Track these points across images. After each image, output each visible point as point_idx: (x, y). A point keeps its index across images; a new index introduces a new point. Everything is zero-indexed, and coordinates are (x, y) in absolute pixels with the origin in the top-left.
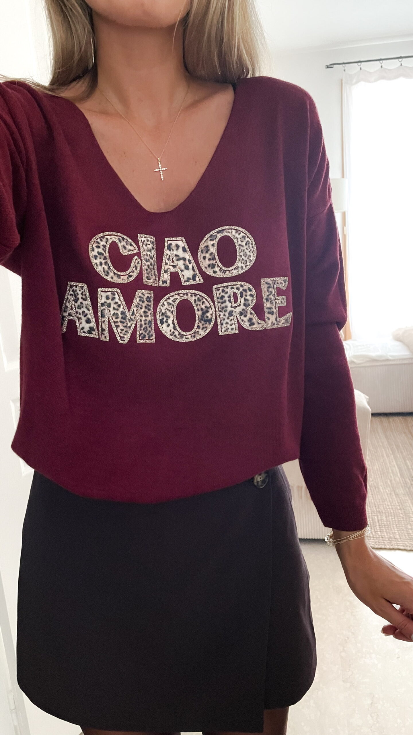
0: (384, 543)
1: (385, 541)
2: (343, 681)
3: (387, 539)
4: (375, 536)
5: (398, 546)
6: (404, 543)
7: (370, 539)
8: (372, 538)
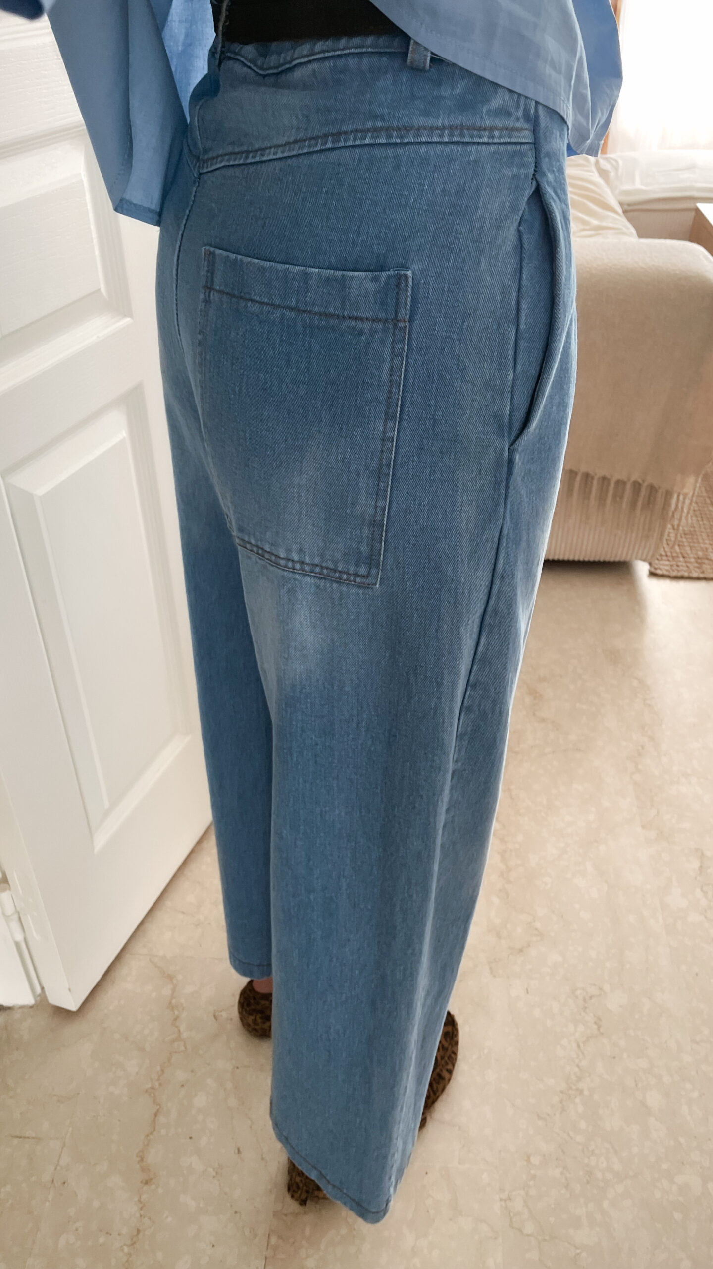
2: (643, 827)
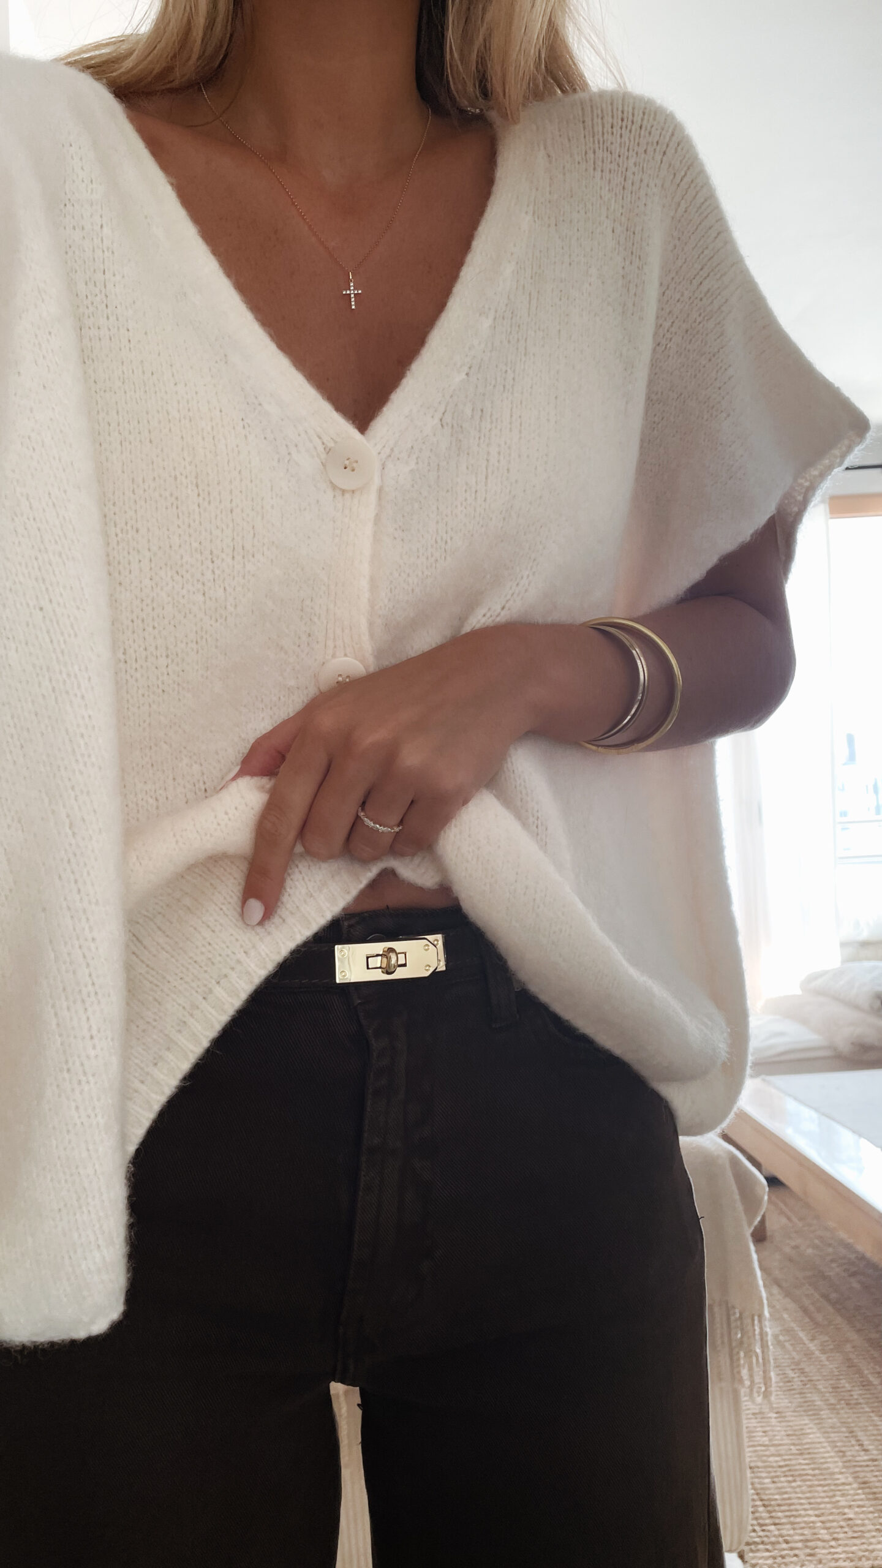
0: (796, 1555)
1: (797, 1552)
3: (800, 1545)
4: (765, 1539)
5: (837, 1560)
6: (847, 1549)
7: (758, 1550)
8: (761, 1547)
